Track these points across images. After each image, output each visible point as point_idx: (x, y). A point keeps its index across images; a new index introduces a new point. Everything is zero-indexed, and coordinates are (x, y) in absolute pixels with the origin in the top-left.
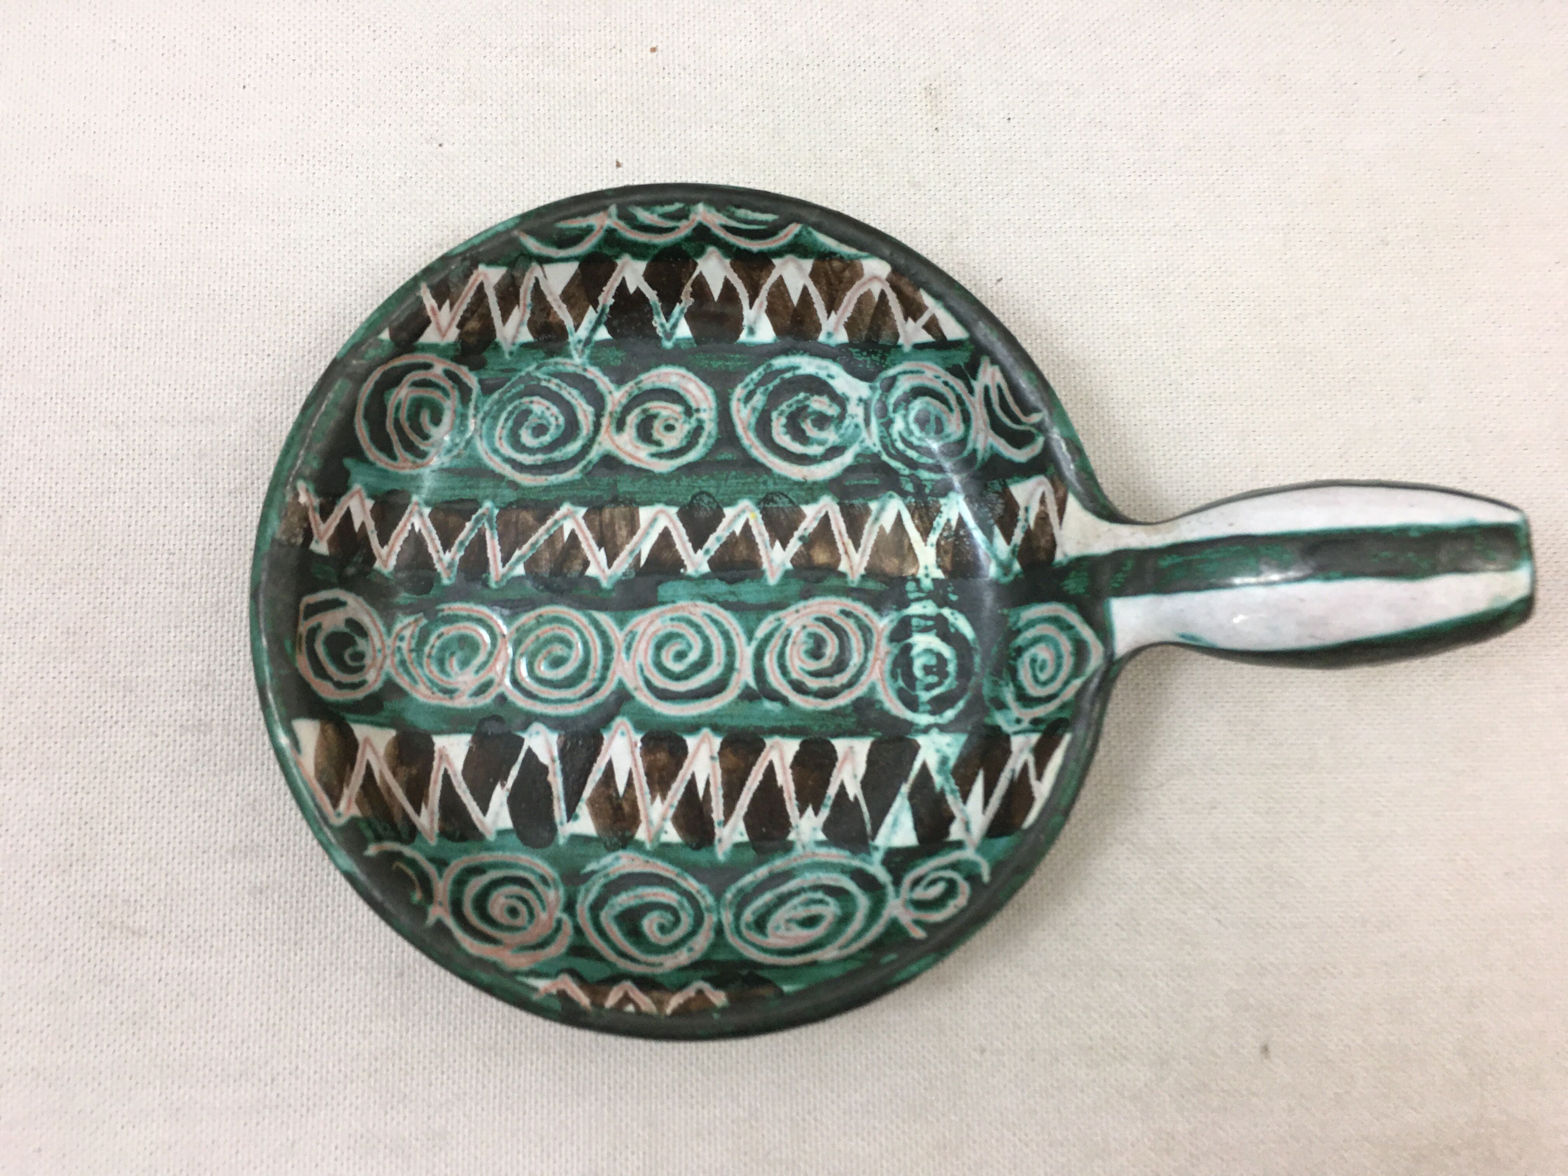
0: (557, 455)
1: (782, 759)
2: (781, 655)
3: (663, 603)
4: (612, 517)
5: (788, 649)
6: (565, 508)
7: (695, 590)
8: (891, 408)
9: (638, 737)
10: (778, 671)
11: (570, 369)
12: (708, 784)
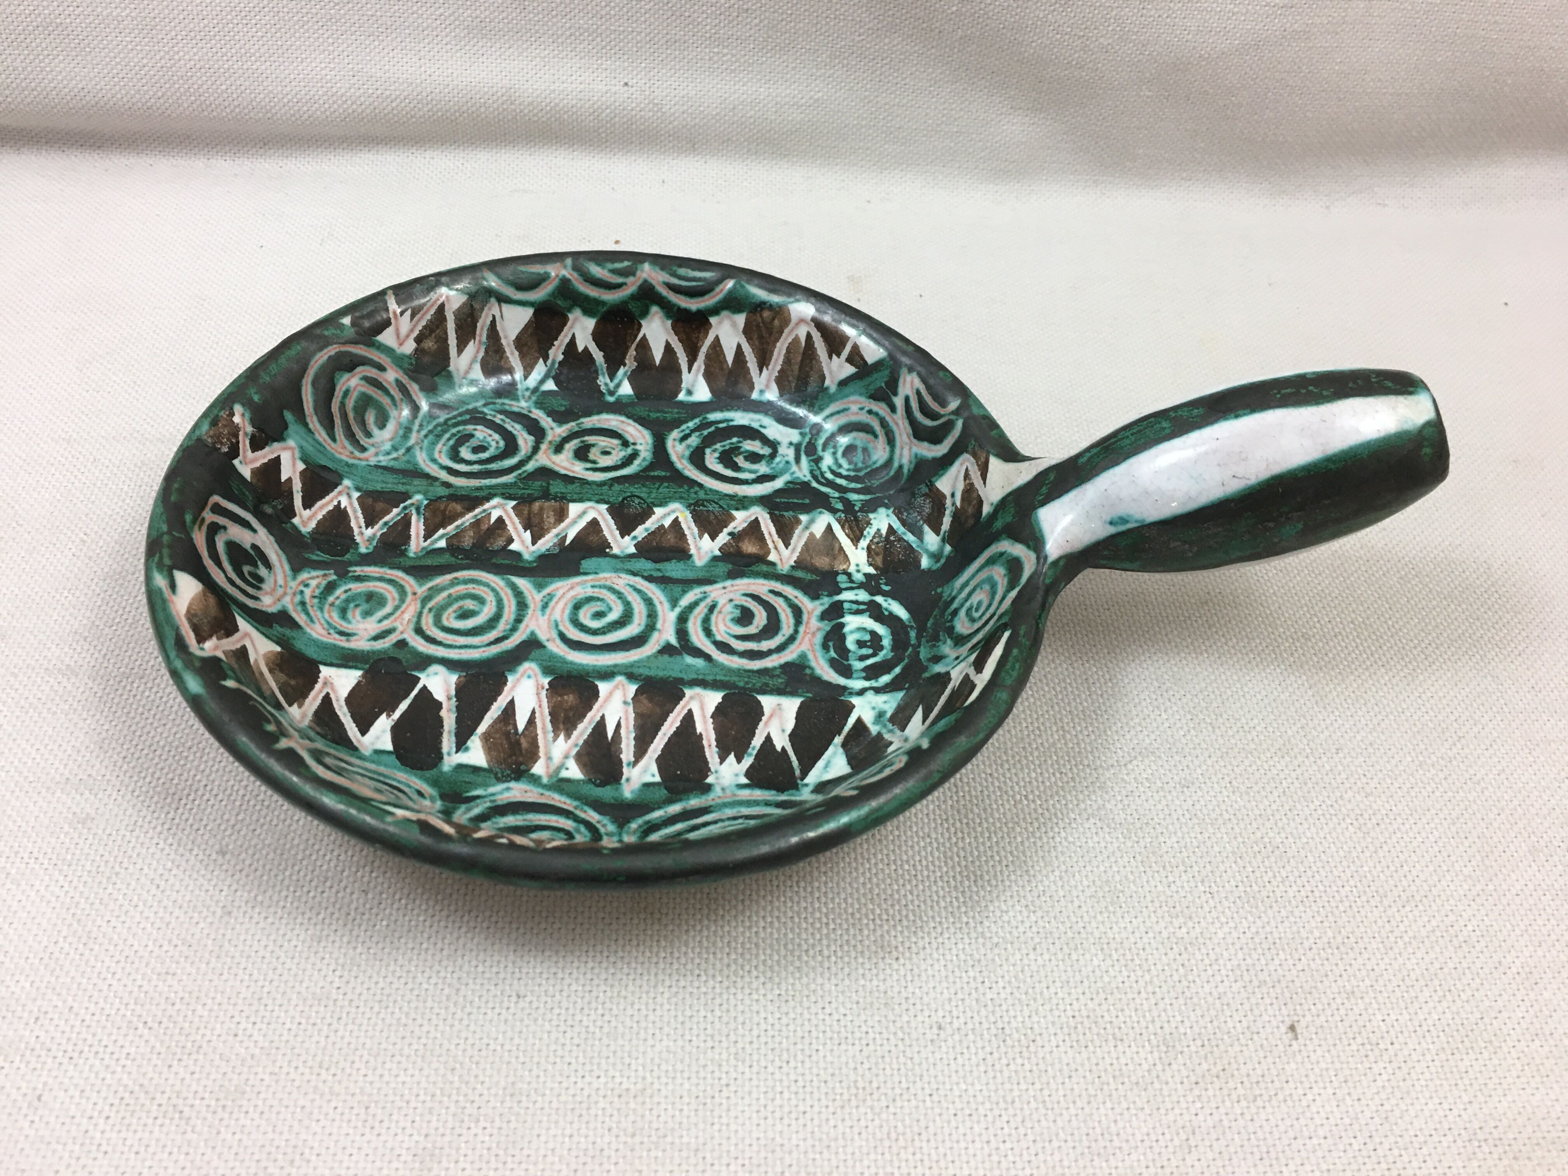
0: (494, 466)
1: (702, 708)
2: (706, 621)
3: (585, 574)
4: (541, 509)
5: (713, 618)
6: (495, 501)
7: (620, 565)
8: (820, 448)
9: (546, 681)
10: (701, 634)
11: (516, 409)
12: (619, 726)
